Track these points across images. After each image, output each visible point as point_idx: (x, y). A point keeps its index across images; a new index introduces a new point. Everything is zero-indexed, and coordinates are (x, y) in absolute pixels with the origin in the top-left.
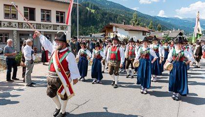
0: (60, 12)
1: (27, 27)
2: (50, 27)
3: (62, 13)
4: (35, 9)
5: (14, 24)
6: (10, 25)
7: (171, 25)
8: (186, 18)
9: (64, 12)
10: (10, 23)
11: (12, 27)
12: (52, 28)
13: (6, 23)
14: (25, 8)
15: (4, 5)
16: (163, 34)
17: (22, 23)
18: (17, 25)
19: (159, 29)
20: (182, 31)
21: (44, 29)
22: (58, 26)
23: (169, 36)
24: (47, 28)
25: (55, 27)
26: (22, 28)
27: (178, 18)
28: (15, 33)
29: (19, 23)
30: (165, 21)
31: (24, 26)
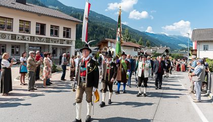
0: (67, 28)
1: (38, 41)
2: (58, 41)
3: (68, 29)
4: (45, 24)
5: (27, 38)
6: (23, 38)
7: (159, 41)
8: (172, 35)
9: (70, 29)
10: (23, 37)
11: (25, 40)
12: (59, 42)
13: (20, 37)
14: (37, 24)
15: (20, 20)
16: (152, 50)
17: (34, 37)
18: (29, 39)
19: (148, 45)
20: (169, 48)
21: (52, 43)
22: (64, 40)
23: (157, 52)
24: (55, 42)
25: (62, 41)
26: (34, 41)
27: (165, 35)
28: (27, 45)
29: (31, 36)
30: (153, 37)
31: (35, 39)
